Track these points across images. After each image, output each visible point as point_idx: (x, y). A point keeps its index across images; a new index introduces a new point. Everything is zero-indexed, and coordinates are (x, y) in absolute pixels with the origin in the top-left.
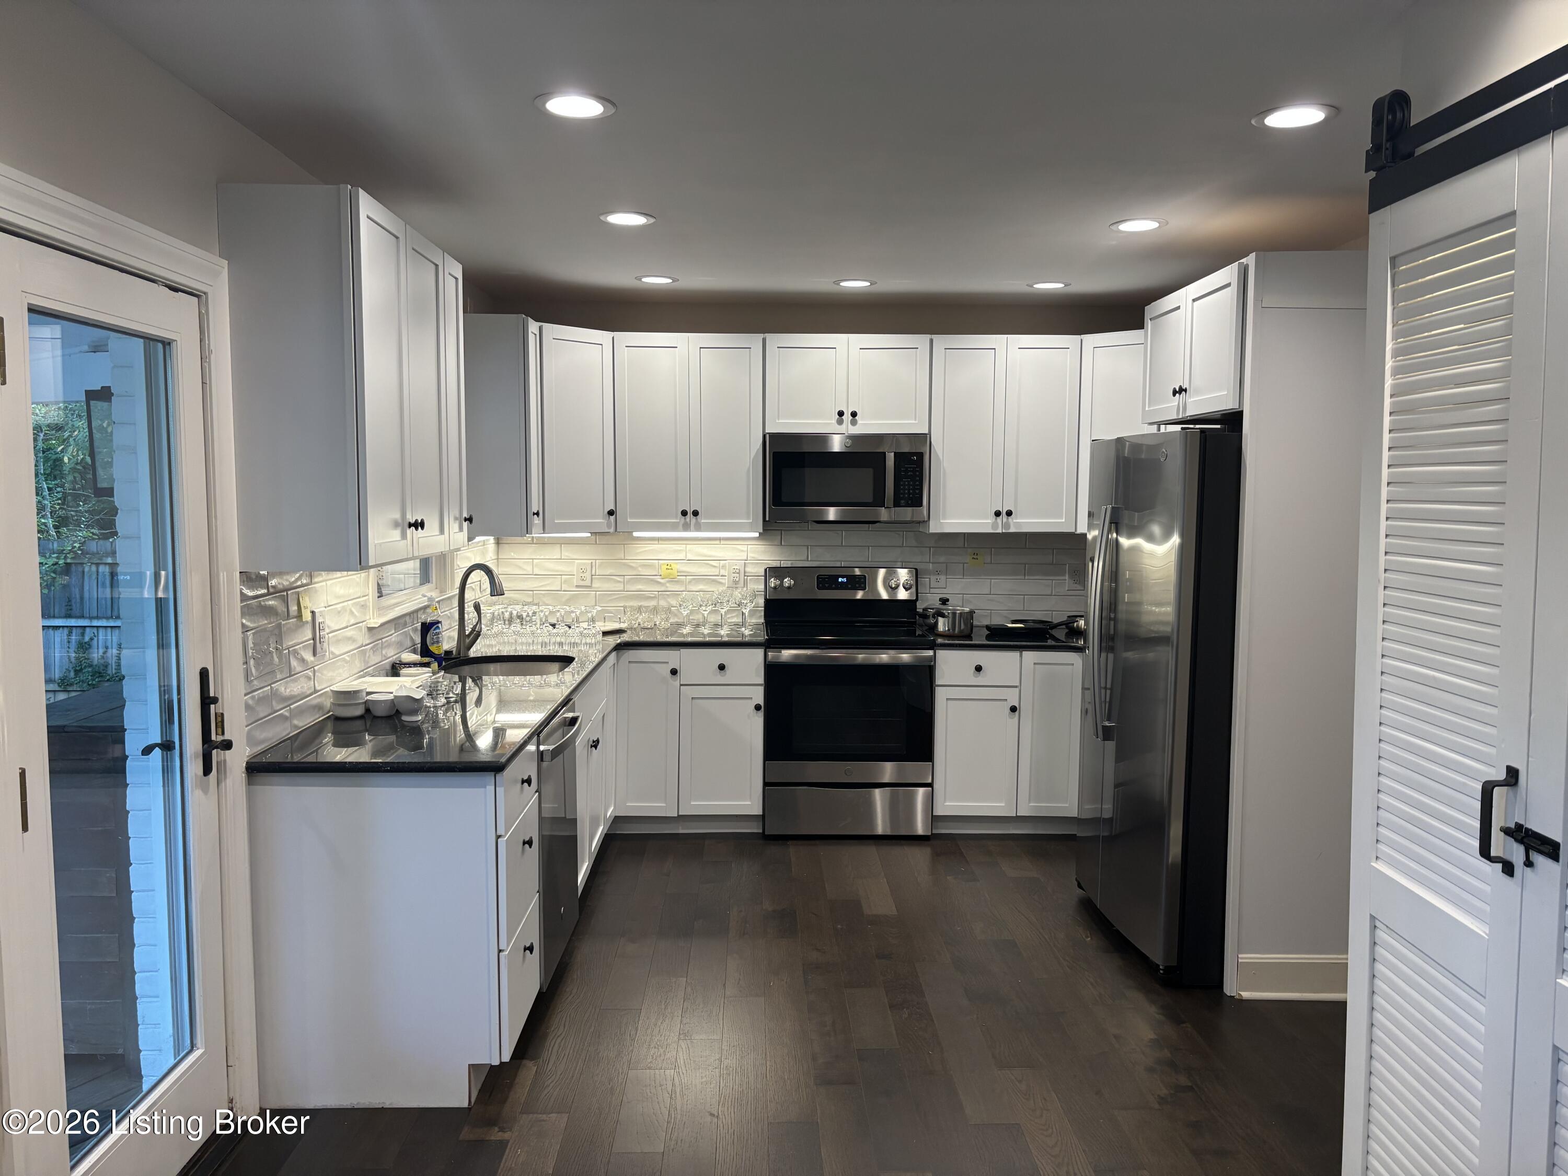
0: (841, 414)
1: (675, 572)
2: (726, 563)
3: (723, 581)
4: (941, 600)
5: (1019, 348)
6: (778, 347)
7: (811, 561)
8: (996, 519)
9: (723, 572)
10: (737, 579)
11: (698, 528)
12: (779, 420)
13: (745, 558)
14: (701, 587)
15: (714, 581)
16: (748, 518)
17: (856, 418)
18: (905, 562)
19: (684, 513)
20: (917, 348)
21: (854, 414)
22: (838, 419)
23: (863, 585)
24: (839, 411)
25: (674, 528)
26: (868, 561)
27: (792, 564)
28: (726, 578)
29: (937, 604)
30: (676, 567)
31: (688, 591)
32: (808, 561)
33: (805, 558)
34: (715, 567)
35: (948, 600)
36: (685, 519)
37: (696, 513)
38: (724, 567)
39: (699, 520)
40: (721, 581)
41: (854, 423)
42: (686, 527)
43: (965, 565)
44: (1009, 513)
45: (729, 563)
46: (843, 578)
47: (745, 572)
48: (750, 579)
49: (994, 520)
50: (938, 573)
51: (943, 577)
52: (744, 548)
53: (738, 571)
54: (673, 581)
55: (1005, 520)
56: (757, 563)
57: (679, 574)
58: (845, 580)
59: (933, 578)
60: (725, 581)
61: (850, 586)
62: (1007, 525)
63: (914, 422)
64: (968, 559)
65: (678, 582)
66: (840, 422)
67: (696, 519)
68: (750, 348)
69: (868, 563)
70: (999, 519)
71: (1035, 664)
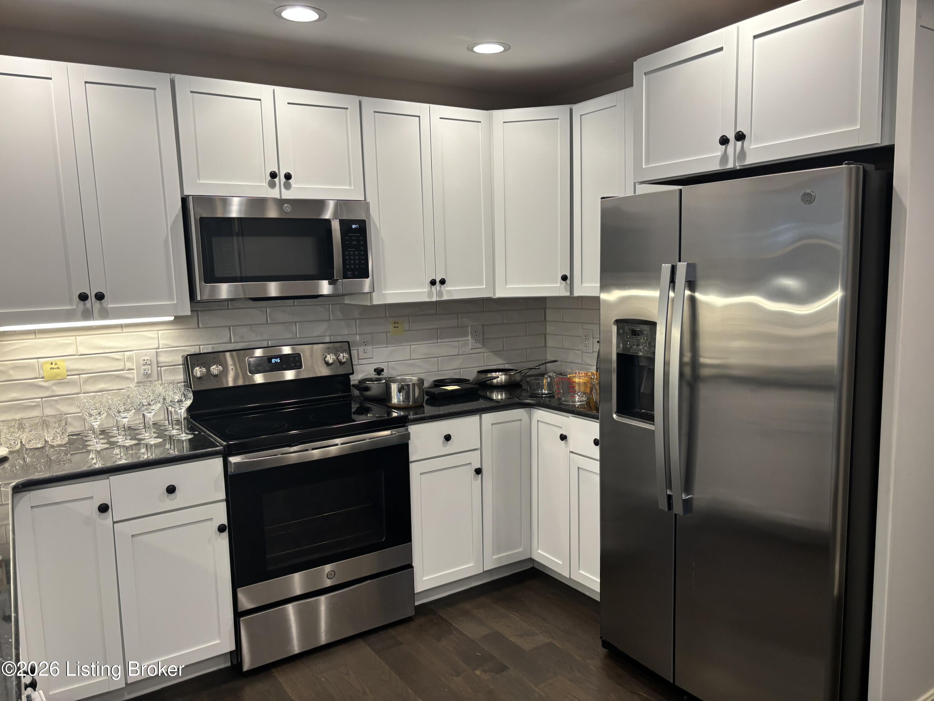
0: (273, 175)
1: (63, 371)
2: (132, 355)
3: (131, 376)
4: (375, 370)
5: (441, 118)
6: (192, 92)
7: (234, 343)
8: (431, 288)
9: (129, 365)
10: (149, 372)
11: (104, 315)
12: (199, 180)
13: (156, 346)
14: (102, 386)
15: (118, 377)
16: (171, 298)
17: (290, 181)
18: (333, 336)
19: (83, 297)
20: (347, 109)
21: (288, 177)
22: (269, 181)
23: (298, 364)
24: (271, 173)
25: (69, 316)
26: (296, 338)
27: (213, 348)
28: (135, 371)
29: (373, 375)
30: (64, 365)
31: (85, 393)
32: (231, 342)
33: (227, 340)
34: (117, 360)
35: (382, 370)
36: (85, 305)
37: (100, 297)
38: (130, 359)
39: (104, 305)
40: (127, 375)
41: (288, 186)
42: (87, 315)
43: (388, 333)
44: (443, 282)
45: (136, 354)
46: (276, 358)
47: (158, 363)
48: (165, 370)
49: (429, 289)
50: (365, 344)
51: (369, 348)
52: (153, 334)
53: (149, 362)
54: (61, 382)
55: (438, 288)
56: (172, 351)
57: (69, 373)
58: (278, 360)
59: (361, 349)
60: (134, 375)
61: (285, 366)
62: (440, 293)
63: (349, 188)
64: (391, 328)
65: (68, 383)
66: (272, 185)
67: (101, 304)
68: (155, 89)
69: (296, 340)
70: (434, 288)
71: (492, 424)
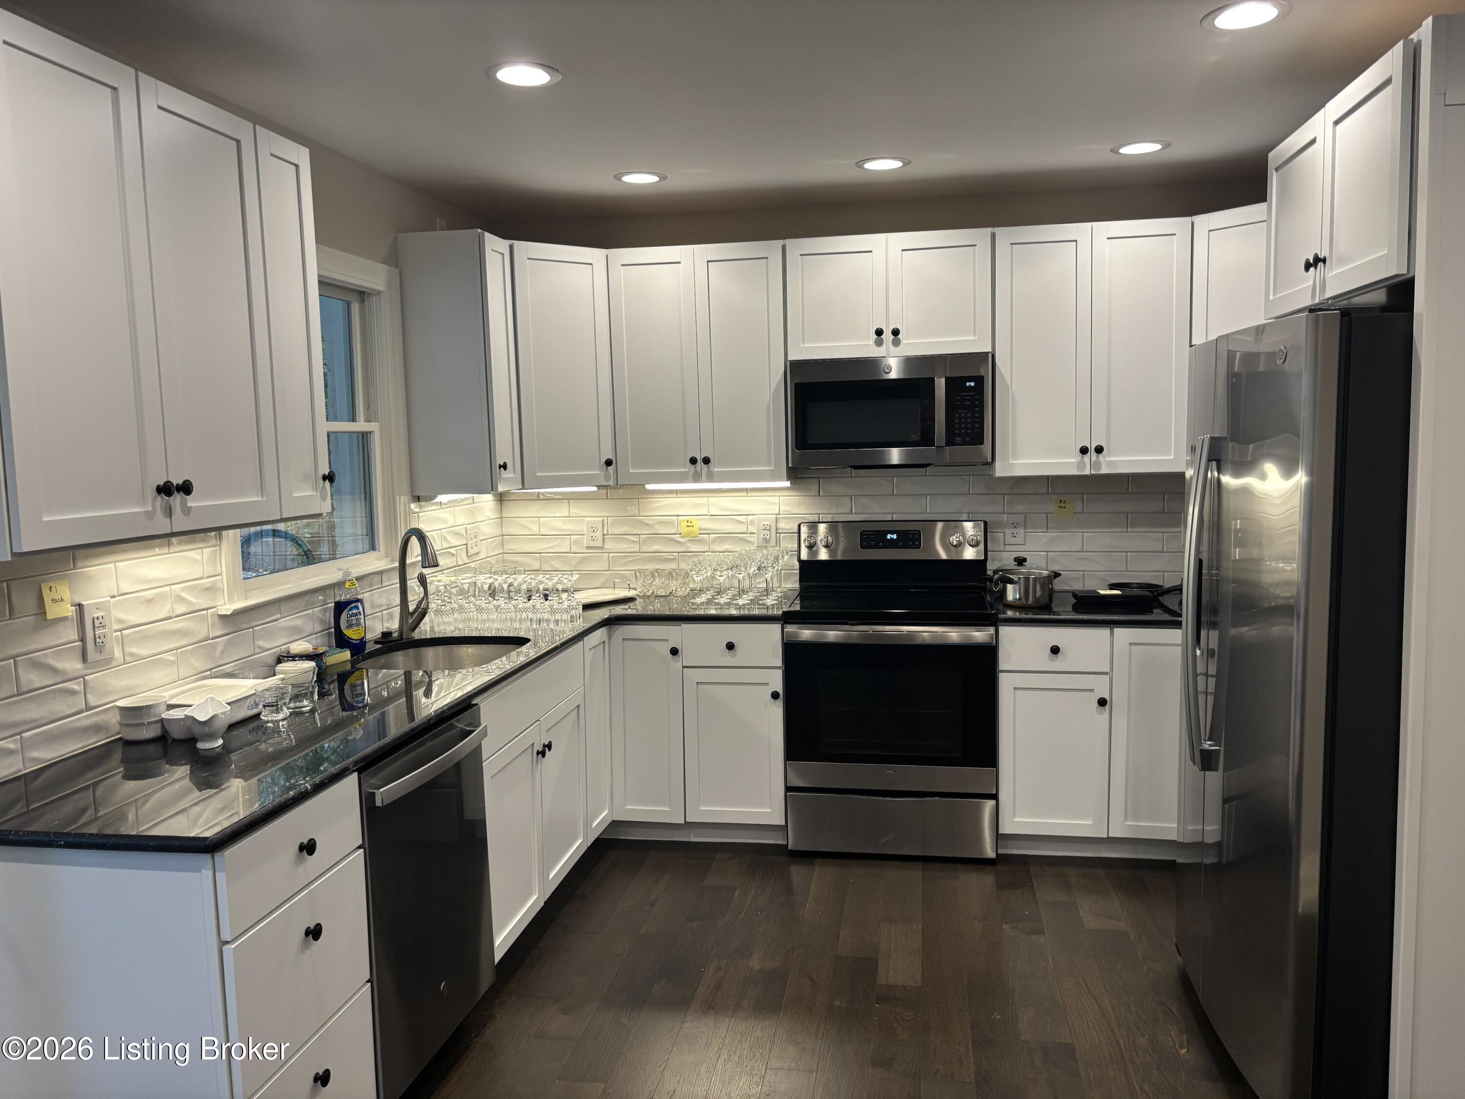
0: (879, 332)
1: (695, 529)
2: (755, 519)
3: (752, 540)
4: (1016, 559)
5: (1108, 238)
6: (801, 255)
7: (855, 514)
8: (1082, 457)
9: (751, 529)
10: (768, 538)
11: (711, 478)
12: (804, 344)
13: (777, 512)
14: (726, 546)
15: (741, 539)
16: (770, 465)
17: (899, 336)
18: (972, 513)
19: (693, 461)
20: (975, 245)
21: (896, 332)
22: (876, 339)
23: (917, 543)
24: (877, 329)
25: (682, 479)
26: (926, 512)
27: (832, 518)
28: (755, 535)
29: (1011, 564)
30: (698, 523)
31: (712, 552)
32: (852, 514)
33: (847, 510)
34: (741, 523)
35: (1025, 560)
36: (695, 468)
37: (706, 461)
38: (752, 522)
39: (711, 468)
40: (749, 539)
41: (896, 343)
42: (697, 478)
43: (1049, 515)
44: (1099, 450)
45: (757, 518)
46: (893, 534)
47: (777, 529)
48: (783, 537)
49: (1080, 459)
50: (1015, 526)
51: (1021, 531)
52: (775, 500)
53: (768, 528)
54: (695, 540)
55: (1094, 458)
56: (793, 517)
57: (701, 532)
58: (895, 536)
59: (1008, 532)
60: (754, 539)
61: (901, 544)
62: (1097, 465)
63: (973, 338)
64: (1053, 508)
65: (700, 541)
66: (879, 343)
67: (708, 467)
68: (767, 258)
69: (926, 515)
70: (1086, 458)
71: (1130, 644)
